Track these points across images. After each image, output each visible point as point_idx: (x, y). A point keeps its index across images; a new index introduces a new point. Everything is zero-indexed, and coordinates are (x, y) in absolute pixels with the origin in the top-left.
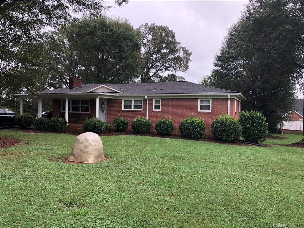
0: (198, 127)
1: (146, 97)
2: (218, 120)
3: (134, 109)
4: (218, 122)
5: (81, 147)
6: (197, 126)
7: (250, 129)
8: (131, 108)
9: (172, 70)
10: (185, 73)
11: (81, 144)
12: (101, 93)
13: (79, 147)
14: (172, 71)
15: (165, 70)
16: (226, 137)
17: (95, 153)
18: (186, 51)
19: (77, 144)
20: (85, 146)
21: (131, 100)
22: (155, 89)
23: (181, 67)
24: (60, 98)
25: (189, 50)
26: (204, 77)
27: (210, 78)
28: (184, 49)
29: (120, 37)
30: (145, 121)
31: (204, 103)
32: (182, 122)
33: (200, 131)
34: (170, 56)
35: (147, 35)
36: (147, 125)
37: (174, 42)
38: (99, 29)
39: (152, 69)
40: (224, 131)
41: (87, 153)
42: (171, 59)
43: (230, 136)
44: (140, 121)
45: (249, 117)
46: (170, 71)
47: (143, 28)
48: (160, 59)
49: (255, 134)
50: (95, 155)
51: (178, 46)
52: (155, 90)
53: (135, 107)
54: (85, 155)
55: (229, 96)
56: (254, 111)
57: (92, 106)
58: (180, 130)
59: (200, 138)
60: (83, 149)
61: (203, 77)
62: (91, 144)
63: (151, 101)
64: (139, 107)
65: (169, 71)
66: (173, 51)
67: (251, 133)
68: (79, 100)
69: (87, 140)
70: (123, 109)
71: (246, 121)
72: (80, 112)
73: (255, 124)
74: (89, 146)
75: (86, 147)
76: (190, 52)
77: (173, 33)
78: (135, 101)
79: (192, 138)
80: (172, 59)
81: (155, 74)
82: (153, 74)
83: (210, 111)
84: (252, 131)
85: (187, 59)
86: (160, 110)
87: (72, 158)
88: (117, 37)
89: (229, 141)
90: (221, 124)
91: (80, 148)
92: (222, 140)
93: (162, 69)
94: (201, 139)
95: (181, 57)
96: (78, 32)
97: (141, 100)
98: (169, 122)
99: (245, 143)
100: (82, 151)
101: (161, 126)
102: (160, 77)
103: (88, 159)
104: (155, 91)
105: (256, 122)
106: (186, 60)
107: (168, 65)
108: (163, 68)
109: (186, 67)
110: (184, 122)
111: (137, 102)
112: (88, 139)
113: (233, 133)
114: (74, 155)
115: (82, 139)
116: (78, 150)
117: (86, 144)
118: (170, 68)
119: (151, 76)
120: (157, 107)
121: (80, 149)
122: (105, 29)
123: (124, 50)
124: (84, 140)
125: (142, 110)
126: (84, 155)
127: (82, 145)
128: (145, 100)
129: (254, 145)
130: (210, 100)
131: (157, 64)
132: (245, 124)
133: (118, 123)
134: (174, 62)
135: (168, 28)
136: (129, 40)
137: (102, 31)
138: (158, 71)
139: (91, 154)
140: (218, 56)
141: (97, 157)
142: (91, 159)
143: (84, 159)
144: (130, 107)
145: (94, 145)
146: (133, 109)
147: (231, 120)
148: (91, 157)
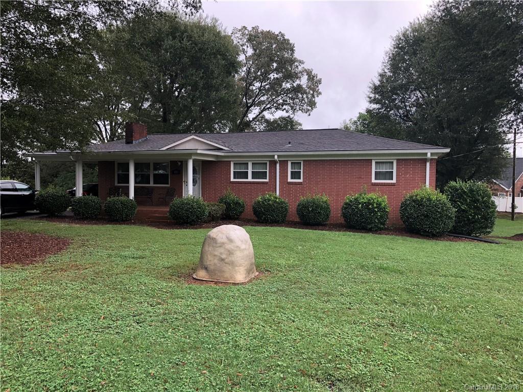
0: (378, 211)
1: (276, 157)
2: (414, 197)
3: (252, 178)
4: (414, 201)
5: (221, 253)
6: (376, 208)
7: (467, 212)
8: (247, 178)
9: (287, 109)
10: (309, 115)
11: (220, 246)
12: (199, 152)
13: (216, 253)
14: (287, 112)
15: (276, 109)
16: (429, 227)
17: (246, 263)
18: (311, 77)
19: (211, 247)
20: (229, 251)
21: (248, 163)
22: (290, 143)
23: (302, 104)
24: (113, 160)
25: (317, 75)
26: (345, 122)
27: (355, 122)
28: (309, 73)
29: (206, 50)
30: (277, 200)
31: (381, 168)
32: (347, 201)
33: (381, 217)
34: (284, 84)
35: (245, 47)
36: (282, 207)
37: (292, 61)
38: (168, 35)
39: (252, 108)
40: (425, 217)
41: (232, 264)
42: (285, 90)
43: (436, 225)
44: (269, 200)
45: (465, 192)
46: (285, 111)
47: (239, 34)
48: (268, 91)
49: (476, 221)
50: (246, 268)
51: (299, 67)
52: (289, 145)
53: (255, 175)
54: (230, 267)
55: (429, 155)
56: (472, 181)
57: (174, 174)
58: (344, 215)
59: (381, 229)
60: (224, 256)
61: (342, 122)
62: (240, 248)
63: (284, 164)
64: (263, 175)
65: (283, 110)
66: (290, 76)
67: (469, 220)
68: (149, 163)
69: (231, 241)
70: (232, 179)
71: (460, 198)
72: (152, 184)
73: (477, 204)
74: (235, 250)
75: (230, 253)
76: (318, 78)
77: (291, 44)
78: (254, 165)
79: (367, 230)
80: (288, 89)
81: (258, 116)
82: (254, 116)
83: (394, 181)
84: (471, 215)
85: (314, 90)
86: (301, 180)
87: (202, 274)
88: (200, 49)
89: (434, 234)
90: (421, 205)
91: (219, 255)
92: (422, 233)
93: (270, 108)
94: (382, 231)
95: (303, 86)
96: (129, 40)
97: (266, 163)
98: (323, 202)
99: (458, 237)
100: (223, 260)
101: (310, 209)
102: (267, 121)
103: (235, 275)
104: (290, 147)
105: (478, 200)
106: (311, 92)
107: (281, 101)
108: (273, 105)
109: (312, 104)
110: (351, 201)
111: (257, 166)
112: (232, 238)
113: (441, 220)
114: (206, 269)
115: (222, 238)
116: (214, 259)
117: (229, 246)
118: (284, 107)
119: (251, 119)
120: (295, 175)
121: (218, 258)
122: (179, 36)
123: (213, 72)
124: (225, 240)
125: (267, 180)
126: (227, 268)
127: (221, 250)
128: (274, 163)
129: (475, 240)
130: (392, 162)
131: (262, 99)
132: (458, 204)
133: (228, 204)
134: (291, 96)
135: (283, 35)
136: (220, 55)
137: (174, 38)
138: (262, 111)
139: (240, 266)
140: (374, 85)
141: (249, 271)
142: (240, 276)
143: (227, 275)
144: (245, 175)
145: (244, 249)
146: (250, 179)
147: (437, 198)
148: (240, 271)
